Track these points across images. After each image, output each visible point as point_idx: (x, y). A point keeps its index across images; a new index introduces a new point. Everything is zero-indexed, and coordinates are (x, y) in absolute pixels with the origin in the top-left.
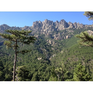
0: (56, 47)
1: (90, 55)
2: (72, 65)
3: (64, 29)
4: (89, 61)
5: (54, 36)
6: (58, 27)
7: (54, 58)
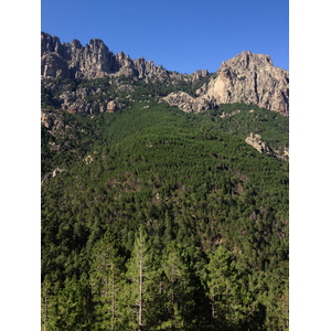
0: (67, 139)
1: (178, 172)
2: (121, 204)
3: (100, 75)
4: (174, 190)
5: (63, 96)
6: (78, 63)
7: (56, 181)
